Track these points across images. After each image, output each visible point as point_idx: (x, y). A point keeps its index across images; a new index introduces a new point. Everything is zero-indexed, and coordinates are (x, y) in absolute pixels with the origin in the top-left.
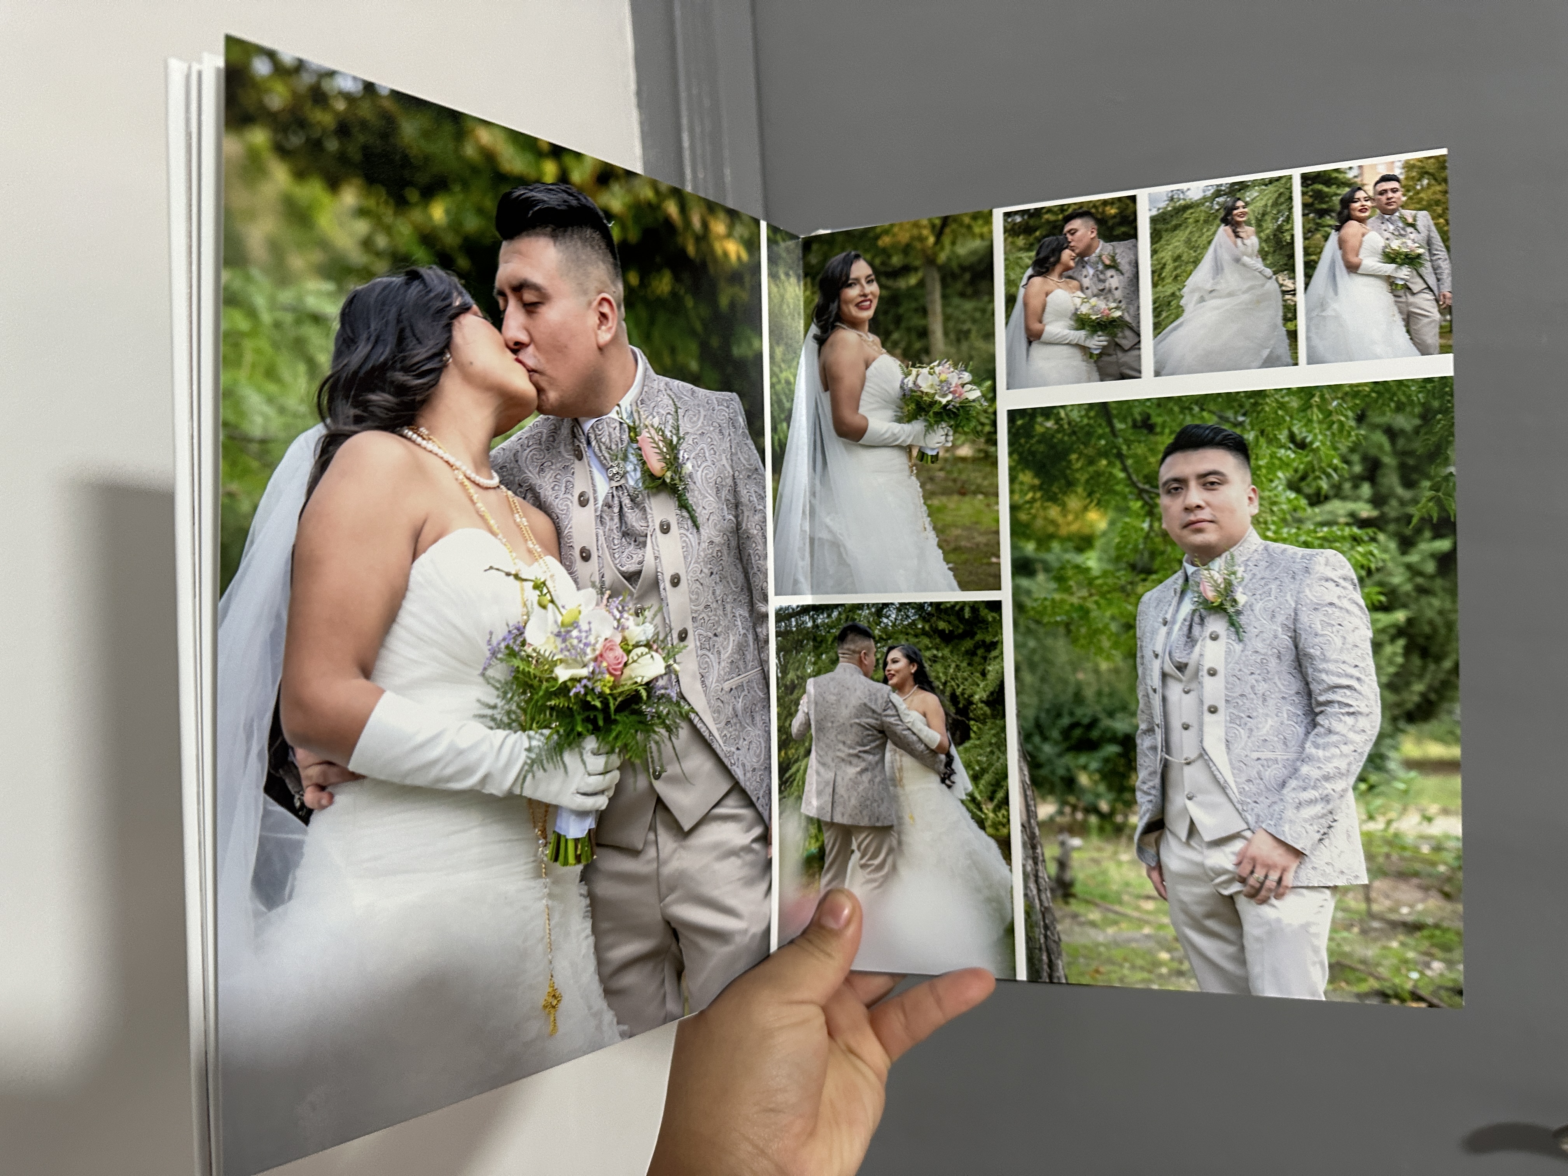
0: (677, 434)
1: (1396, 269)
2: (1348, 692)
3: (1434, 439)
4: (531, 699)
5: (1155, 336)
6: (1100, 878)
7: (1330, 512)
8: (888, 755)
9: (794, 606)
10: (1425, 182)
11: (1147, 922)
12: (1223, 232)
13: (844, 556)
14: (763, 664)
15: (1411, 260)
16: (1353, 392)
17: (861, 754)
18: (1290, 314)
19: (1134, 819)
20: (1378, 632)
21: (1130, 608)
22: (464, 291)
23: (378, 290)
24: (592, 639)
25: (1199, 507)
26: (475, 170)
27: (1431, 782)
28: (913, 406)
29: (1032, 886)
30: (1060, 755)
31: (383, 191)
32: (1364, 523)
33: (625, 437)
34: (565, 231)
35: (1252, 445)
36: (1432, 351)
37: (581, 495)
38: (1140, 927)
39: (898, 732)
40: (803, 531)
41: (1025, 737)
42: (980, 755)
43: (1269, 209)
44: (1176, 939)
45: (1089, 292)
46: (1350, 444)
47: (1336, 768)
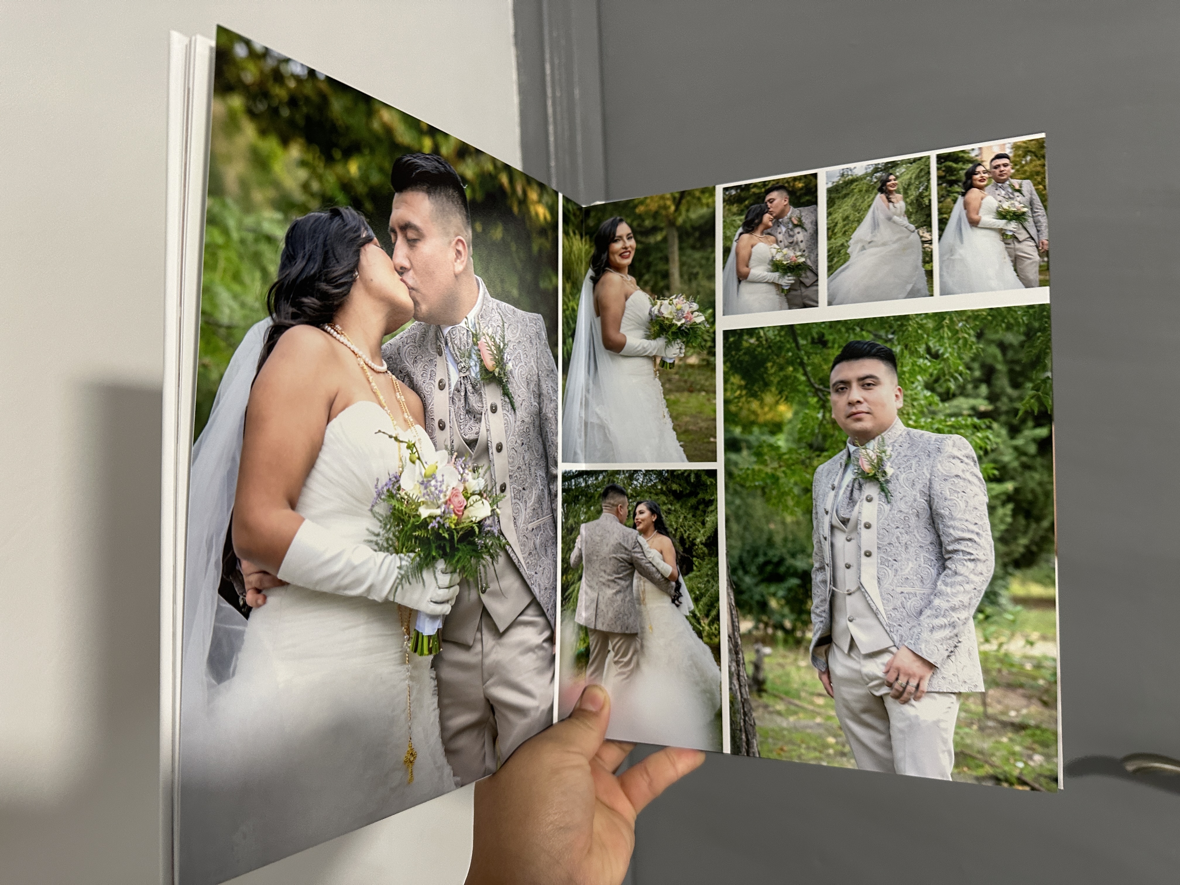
0: (503, 342)
1: (1006, 224)
2: (970, 544)
3: (1035, 351)
4: (403, 530)
5: (829, 276)
6: (784, 678)
7: (957, 407)
8: (635, 581)
9: (574, 471)
10: (1029, 158)
11: (819, 714)
12: (880, 198)
13: (608, 435)
14: (554, 511)
15: (1018, 217)
16: (974, 316)
17: (616, 580)
18: (928, 258)
19: (809, 635)
20: (992, 498)
21: (808, 476)
22: (369, 227)
23: (312, 221)
24: (444, 488)
25: (859, 402)
26: (378, 140)
27: (1033, 614)
28: (657, 327)
29: (735, 682)
30: (757, 585)
31: (318, 149)
32: (982, 415)
33: (470, 341)
34: (436, 189)
35: (898, 356)
36: (1033, 284)
37: (440, 382)
38: (814, 718)
39: (643, 564)
40: (581, 417)
41: (732, 571)
42: (700, 583)
43: (913, 181)
44: (840, 728)
45: (782, 244)
46: (972, 355)
47: (960, 601)
